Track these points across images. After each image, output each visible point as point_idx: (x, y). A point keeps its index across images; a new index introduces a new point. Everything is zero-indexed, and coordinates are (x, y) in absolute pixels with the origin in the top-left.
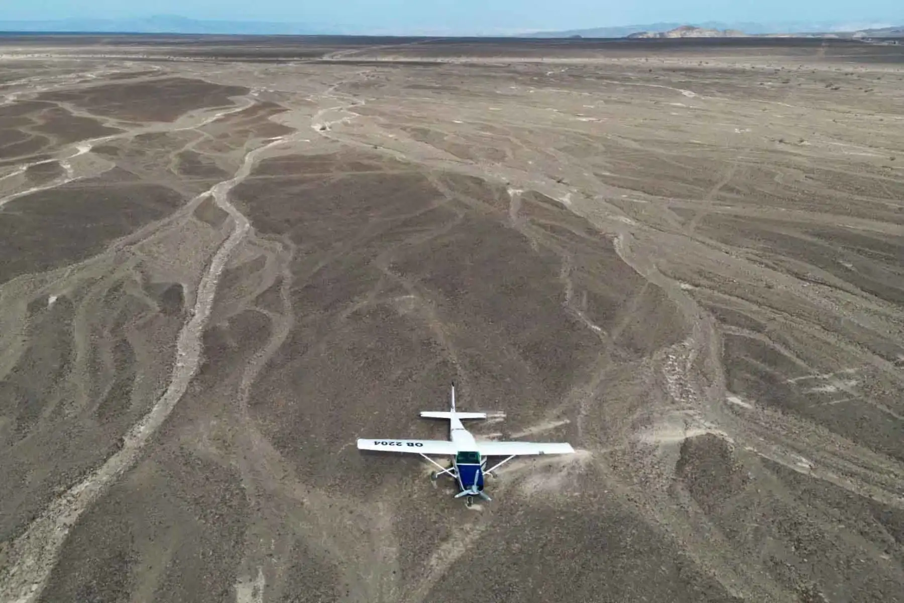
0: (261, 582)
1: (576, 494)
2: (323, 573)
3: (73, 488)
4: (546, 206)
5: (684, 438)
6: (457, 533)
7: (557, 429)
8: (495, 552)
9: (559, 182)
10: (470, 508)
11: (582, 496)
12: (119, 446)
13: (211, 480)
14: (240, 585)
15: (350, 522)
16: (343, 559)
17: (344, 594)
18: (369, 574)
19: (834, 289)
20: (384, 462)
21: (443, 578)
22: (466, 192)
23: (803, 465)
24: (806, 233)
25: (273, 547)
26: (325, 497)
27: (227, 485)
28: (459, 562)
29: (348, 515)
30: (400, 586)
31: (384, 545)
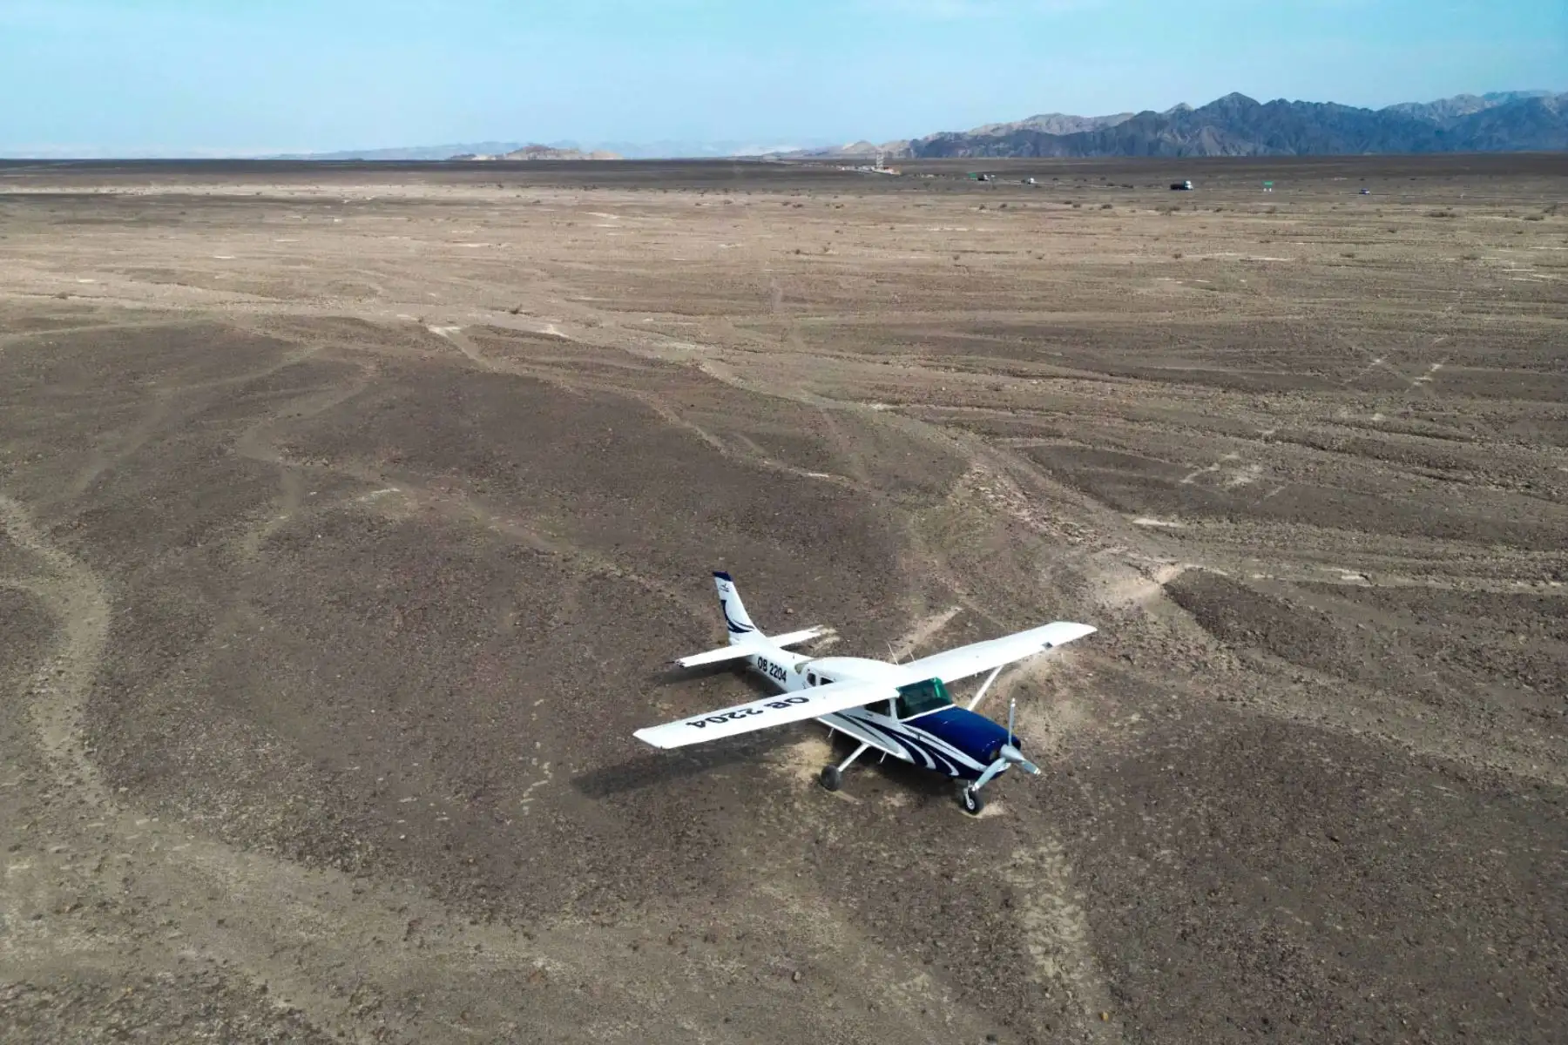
4: (526, 340)
5: (1158, 586)
6: (1018, 880)
7: (951, 624)
9: (515, 312)
10: (979, 816)
15: (733, 964)
19: (1075, 381)
20: (674, 793)
22: (344, 336)
23: (1351, 577)
24: (957, 331)
26: (592, 932)
27: (218, 1023)
29: (709, 951)
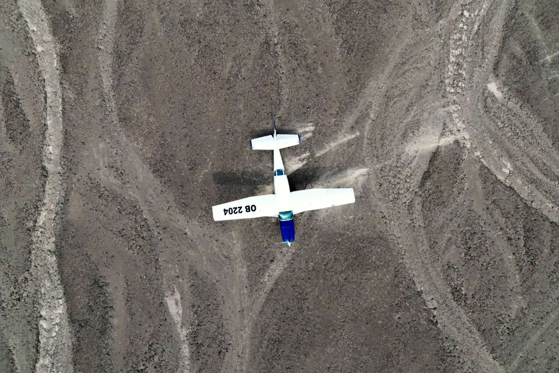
0: (178, 296)
1: (351, 217)
2: (209, 289)
3: (38, 220)
5: (437, 145)
6: (279, 256)
8: (299, 270)
11: (354, 218)
12: (45, 173)
13: (123, 213)
14: (168, 298)
15: (217, 249)
16: (218, 278)
17: (222, 303)
18: (233, 289)
21: (272, 290)
23: (506, 170)
25: (177, 271)
26: (199, 227)
28: (280, 278)
29: (215, 243)
30: (250, 297)
31: (239, 267)
